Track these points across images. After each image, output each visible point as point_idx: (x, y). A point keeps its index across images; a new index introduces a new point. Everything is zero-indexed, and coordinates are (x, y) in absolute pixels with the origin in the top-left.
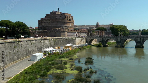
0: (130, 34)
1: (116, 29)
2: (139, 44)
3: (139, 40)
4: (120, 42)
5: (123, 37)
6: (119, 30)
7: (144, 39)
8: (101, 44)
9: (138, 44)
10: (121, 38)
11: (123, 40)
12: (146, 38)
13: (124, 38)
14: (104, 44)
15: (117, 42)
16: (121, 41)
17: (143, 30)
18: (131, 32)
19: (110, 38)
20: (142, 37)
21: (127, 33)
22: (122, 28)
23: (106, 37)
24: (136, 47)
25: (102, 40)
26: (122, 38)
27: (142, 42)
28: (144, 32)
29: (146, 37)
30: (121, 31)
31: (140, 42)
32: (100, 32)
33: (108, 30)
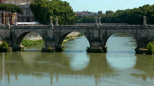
0: (79, 20)
1: (45, 9)
2: (96, 44)
3: (96, 35)
4: (53, 40)
5: (60, 28)
6: (51, 11)
7: (106, 32)
8: (7, 45)
9: (93, 43)
10: (55, 31)
11: (59, 34)
12: (112, 30)
13: (63, 31)
14: (14, 44)
15: (46, 39)
16: (54, 36)
17: (107, 12)
18: (80, 18)
19: (28, 31)
20: (101, 28)
21: (70, 18)
22: (58, 6)
23: (20, 27)
24: (89, 51)
25: (9, 35)
26: (58, 31)
27: (101, 39)
28: (110, 18)
29: (112, 28)
30: (55, 13)
31: (98, 40)
32: (4, 15)
33: (25, 12)
